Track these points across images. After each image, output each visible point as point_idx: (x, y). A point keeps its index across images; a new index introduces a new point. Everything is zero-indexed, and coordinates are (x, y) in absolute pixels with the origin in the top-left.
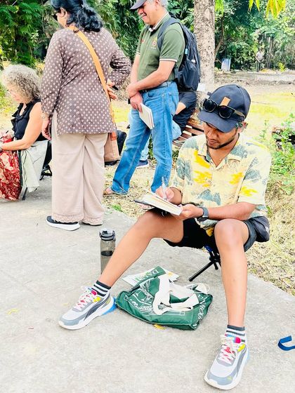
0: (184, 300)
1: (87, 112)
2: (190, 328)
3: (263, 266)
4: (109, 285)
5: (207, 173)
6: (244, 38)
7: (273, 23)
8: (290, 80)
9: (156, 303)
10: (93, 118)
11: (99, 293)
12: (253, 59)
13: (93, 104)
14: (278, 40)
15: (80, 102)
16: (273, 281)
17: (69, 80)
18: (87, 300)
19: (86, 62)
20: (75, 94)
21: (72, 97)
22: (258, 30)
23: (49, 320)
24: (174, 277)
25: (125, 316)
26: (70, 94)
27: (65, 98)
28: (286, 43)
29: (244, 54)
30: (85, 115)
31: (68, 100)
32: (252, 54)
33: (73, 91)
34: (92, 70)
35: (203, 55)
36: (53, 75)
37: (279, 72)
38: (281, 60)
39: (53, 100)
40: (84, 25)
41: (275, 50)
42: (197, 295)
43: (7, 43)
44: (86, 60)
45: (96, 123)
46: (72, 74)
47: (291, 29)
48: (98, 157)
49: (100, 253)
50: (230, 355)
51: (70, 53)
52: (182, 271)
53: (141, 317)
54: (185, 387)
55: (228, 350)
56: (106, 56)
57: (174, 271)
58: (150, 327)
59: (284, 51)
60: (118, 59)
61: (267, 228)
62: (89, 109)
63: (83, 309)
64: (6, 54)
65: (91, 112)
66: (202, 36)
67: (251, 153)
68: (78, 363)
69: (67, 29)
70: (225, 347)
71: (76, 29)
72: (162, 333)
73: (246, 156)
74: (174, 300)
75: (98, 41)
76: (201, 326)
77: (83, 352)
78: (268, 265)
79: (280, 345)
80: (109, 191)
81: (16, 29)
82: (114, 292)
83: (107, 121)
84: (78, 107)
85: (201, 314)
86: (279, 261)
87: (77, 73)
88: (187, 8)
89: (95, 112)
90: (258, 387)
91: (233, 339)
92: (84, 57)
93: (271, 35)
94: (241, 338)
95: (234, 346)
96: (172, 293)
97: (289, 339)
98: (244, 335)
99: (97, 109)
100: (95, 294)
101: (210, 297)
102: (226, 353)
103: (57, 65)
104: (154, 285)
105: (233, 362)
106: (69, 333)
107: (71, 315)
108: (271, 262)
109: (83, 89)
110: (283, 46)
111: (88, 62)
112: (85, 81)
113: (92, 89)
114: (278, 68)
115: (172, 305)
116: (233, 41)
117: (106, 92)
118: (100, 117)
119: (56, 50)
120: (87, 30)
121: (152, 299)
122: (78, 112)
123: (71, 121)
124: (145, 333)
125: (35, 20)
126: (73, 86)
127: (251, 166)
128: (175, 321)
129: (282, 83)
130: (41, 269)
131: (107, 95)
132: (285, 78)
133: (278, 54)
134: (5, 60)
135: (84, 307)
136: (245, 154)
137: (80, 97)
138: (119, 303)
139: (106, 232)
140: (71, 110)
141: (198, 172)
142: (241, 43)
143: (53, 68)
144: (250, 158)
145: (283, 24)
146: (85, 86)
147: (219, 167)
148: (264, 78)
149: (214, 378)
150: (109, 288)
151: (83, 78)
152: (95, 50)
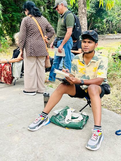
0: (77, 118)
1: (36, 48)
2: (80, 129)
3: (109, 106)
4: (47, 113)
5: (83, 68)
6: (100, 22)
7: (111, 16)
8: (119, 37)
9: (66, 119)
10: (39, 50)
11: (43, 116)
12: (104, 30)
13: (39, 45)
14: (114, 22)
15: (34, 44)
16: (113, 111)
17: (29, 36)
18: (39, 119)
19: (35, 28)
20: (31, 41)
21: (31, 42)
22: (106, 19)
23: (24, 128)
24: (73, 110)
25: (54, 125)
26: (30, 41)
27: (28, 43)
28: (117, 23)
29: (101, 29)
30: (35, 49)
31: (29, 43)
32: (104, 28)
33: (31, 40)
34: (38, 32)
35: (83, 27)
36: (22, 34)
37: (115, 35)
38: (115, 30)
39: (23, 44)
40: (34, 15)
41: (113, 26)
42: (82, 116)
43: (8, 29)
44: (35, 27)
45: (40, 52)
46: (30, 33)
47: (118, 18)
48: (42, 66)
49: (44, 102)
50: (95, 137)
51: (29, 25)
52: (77, 108)
53: (60, 125)
54: (78, 150)
55: (95, 135)
56: (44, 26)
57: (73, 108)
58: (64, 129)
59: (116, 26)
60: (49, 28)
61: (109, 88)
62: (37, 47)
63: (37, 123)
64: (7, 33)
65: (38, 48)
66: (82, 19)
67: (100, 59)
68: (35, 143)
69: (28, 16)
70: (93, 134)
71: (31, 16)
72: (69, 131)
73: (98, 60)
74: (73, 118)
75: (40, 20)
76: (84, 128)
77: (37, 139)
78: (111, 105)
79: (116, 133)
80: (48, 80)
81: (11, 23)
82: (49, 116)
83: (45, 51)
84: (33, 46)
85: (84, 123)
86: (116, 103)
87: (32, 33)
88: (77, 11)
89: (40, 48)
90: (107, 149)
91: (97, 130)
92: (34, 26)
93: (111, 20)
94: (100, 130)
95: (97, 134)
96: (72, 116)
97: (120, 131)
98: (101, 129)
99: (41, 47)
100: (42, 117)
101: (88, 117)
102: (94, 136)
103: (24, 30)
104: (65, 113)
105: (97, 139)
106: (32, 132)
107: (32, 125)
108: (113, 104)
109: (34, 39)
110: (116, 24)
111: (36, 28)
112: (35, 36)
113: (38, 39)
114: (114, 33)
115: (72, 120)
116: (96, 23)
117: (44, 40)
118: (42, 50)
119: (24, 24)
120: (36, 16)
121: (65, 118)
122: (33, 48)
123: (30, 51)
124: (62, 131)
125: (18, 19)
126: (31, 38)
127: (100, 63)
128: (74, 126)
129: (116, 39)
130: (21, 109)
131: (45, 41)
132: (117, 37)
133: (114, 28)
134: (7, 36)
135: (37, 122)
136: (97, 59)
137: (33, 42)
138: (52, 120)
139: (45, 94)
140: (30, 47)
141: (80, 68)
142: (99, 24)
143: (23, 31)
144: (100, 61)
145: (115, 16)
146: (35, 38)
147: (88, 65)
148: (109, 37)
149: (90, 146)
150: (47, 114)
151: (34, 35)
152: (39, 24)
